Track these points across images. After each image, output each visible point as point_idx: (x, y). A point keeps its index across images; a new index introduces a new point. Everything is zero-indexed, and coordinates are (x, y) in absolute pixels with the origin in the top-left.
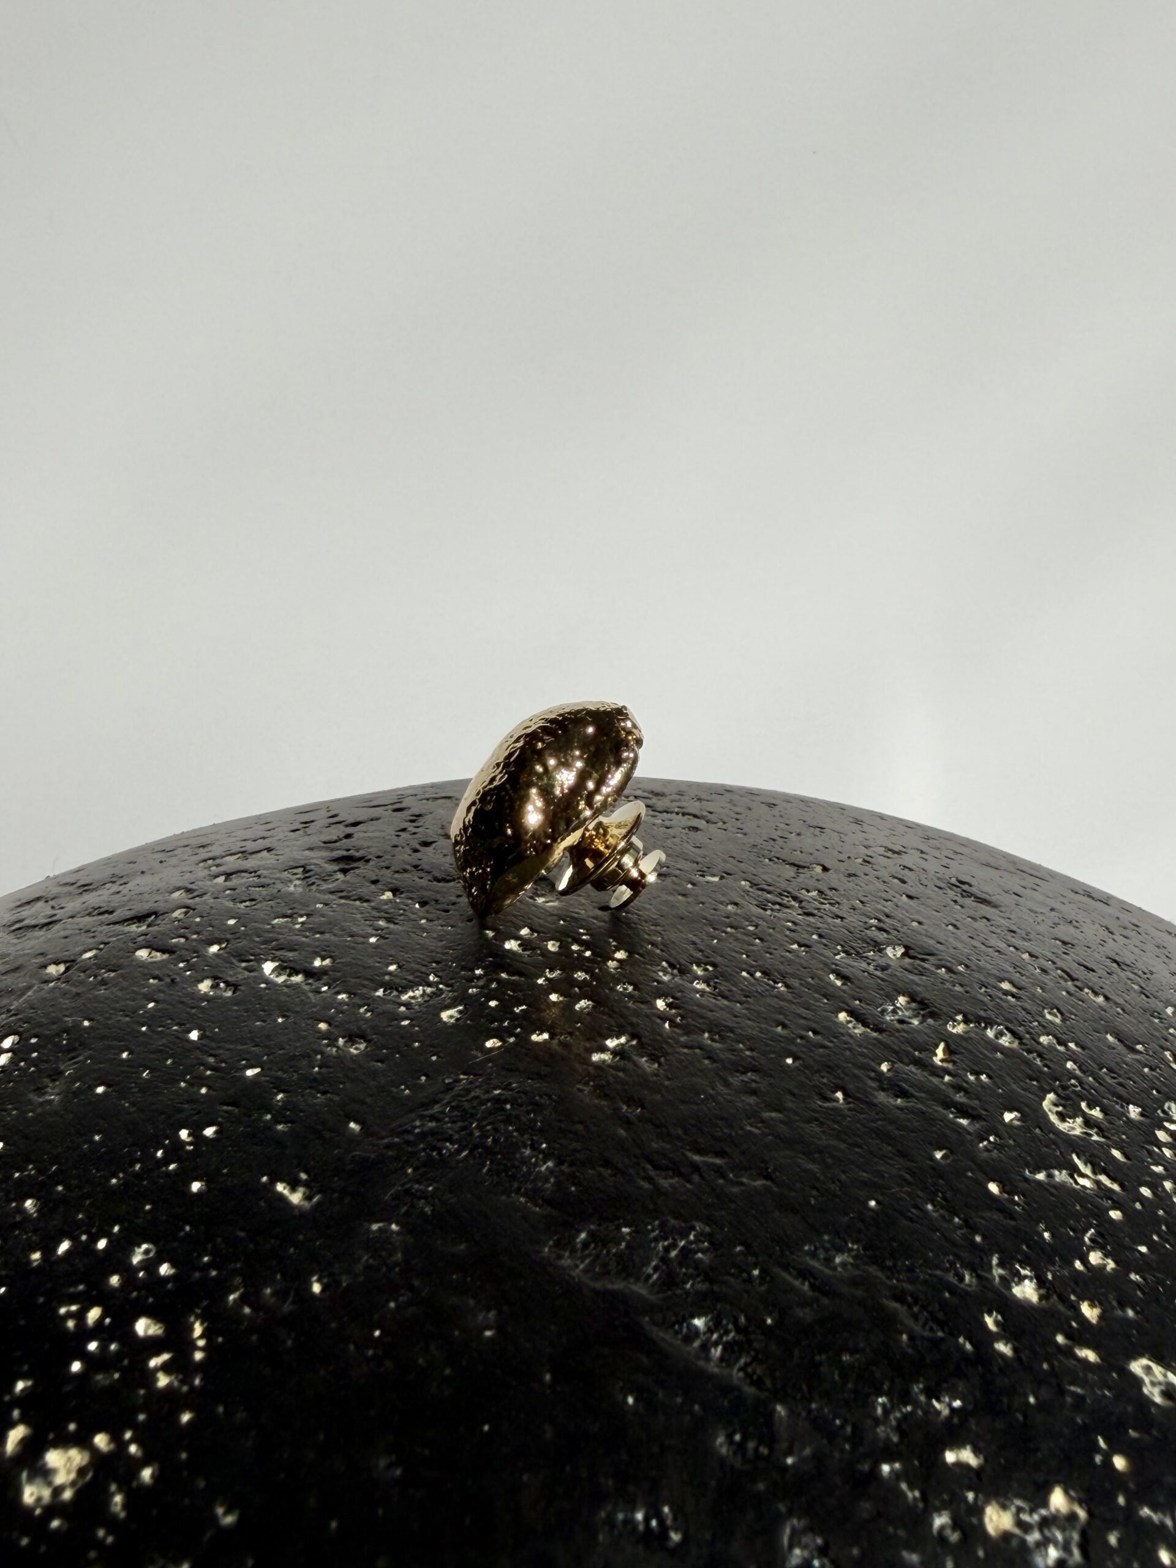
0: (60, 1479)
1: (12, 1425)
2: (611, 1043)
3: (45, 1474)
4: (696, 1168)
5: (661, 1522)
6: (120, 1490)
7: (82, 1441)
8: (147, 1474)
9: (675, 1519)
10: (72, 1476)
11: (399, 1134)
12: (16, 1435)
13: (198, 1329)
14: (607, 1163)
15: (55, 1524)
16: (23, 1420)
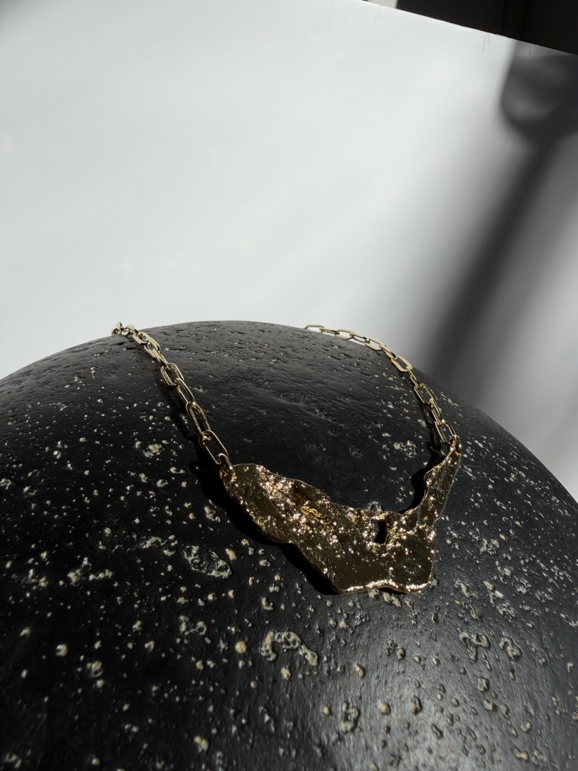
0: (154, 451)
1: (136, 441)
2: (273, 360)
3: (150, 451)
4: (306, 383)
5: (320, 446)
6: (174, 450)
7: (159, 442)
8: (180, 447)
9: (323, 445)
10: (158, 451)
11: (224, 377)
12: (137, 444)
13: (184, 418)
14: (283, 382)
15: (158, 459)
16: (139, 440)
